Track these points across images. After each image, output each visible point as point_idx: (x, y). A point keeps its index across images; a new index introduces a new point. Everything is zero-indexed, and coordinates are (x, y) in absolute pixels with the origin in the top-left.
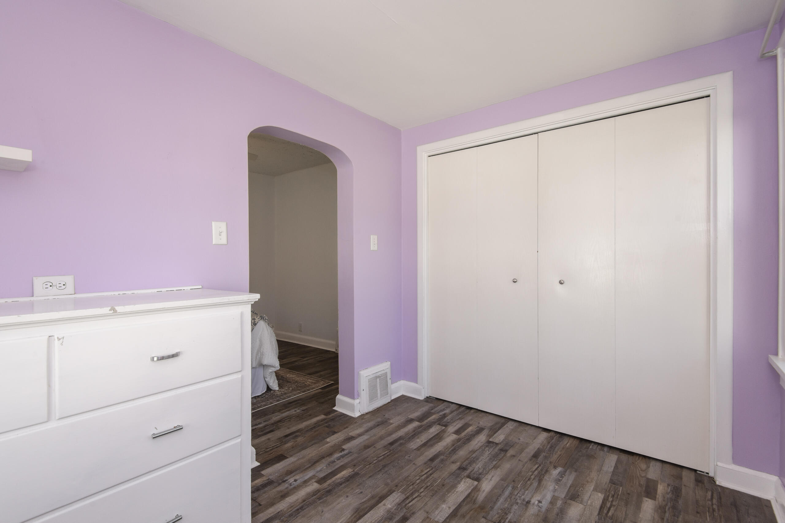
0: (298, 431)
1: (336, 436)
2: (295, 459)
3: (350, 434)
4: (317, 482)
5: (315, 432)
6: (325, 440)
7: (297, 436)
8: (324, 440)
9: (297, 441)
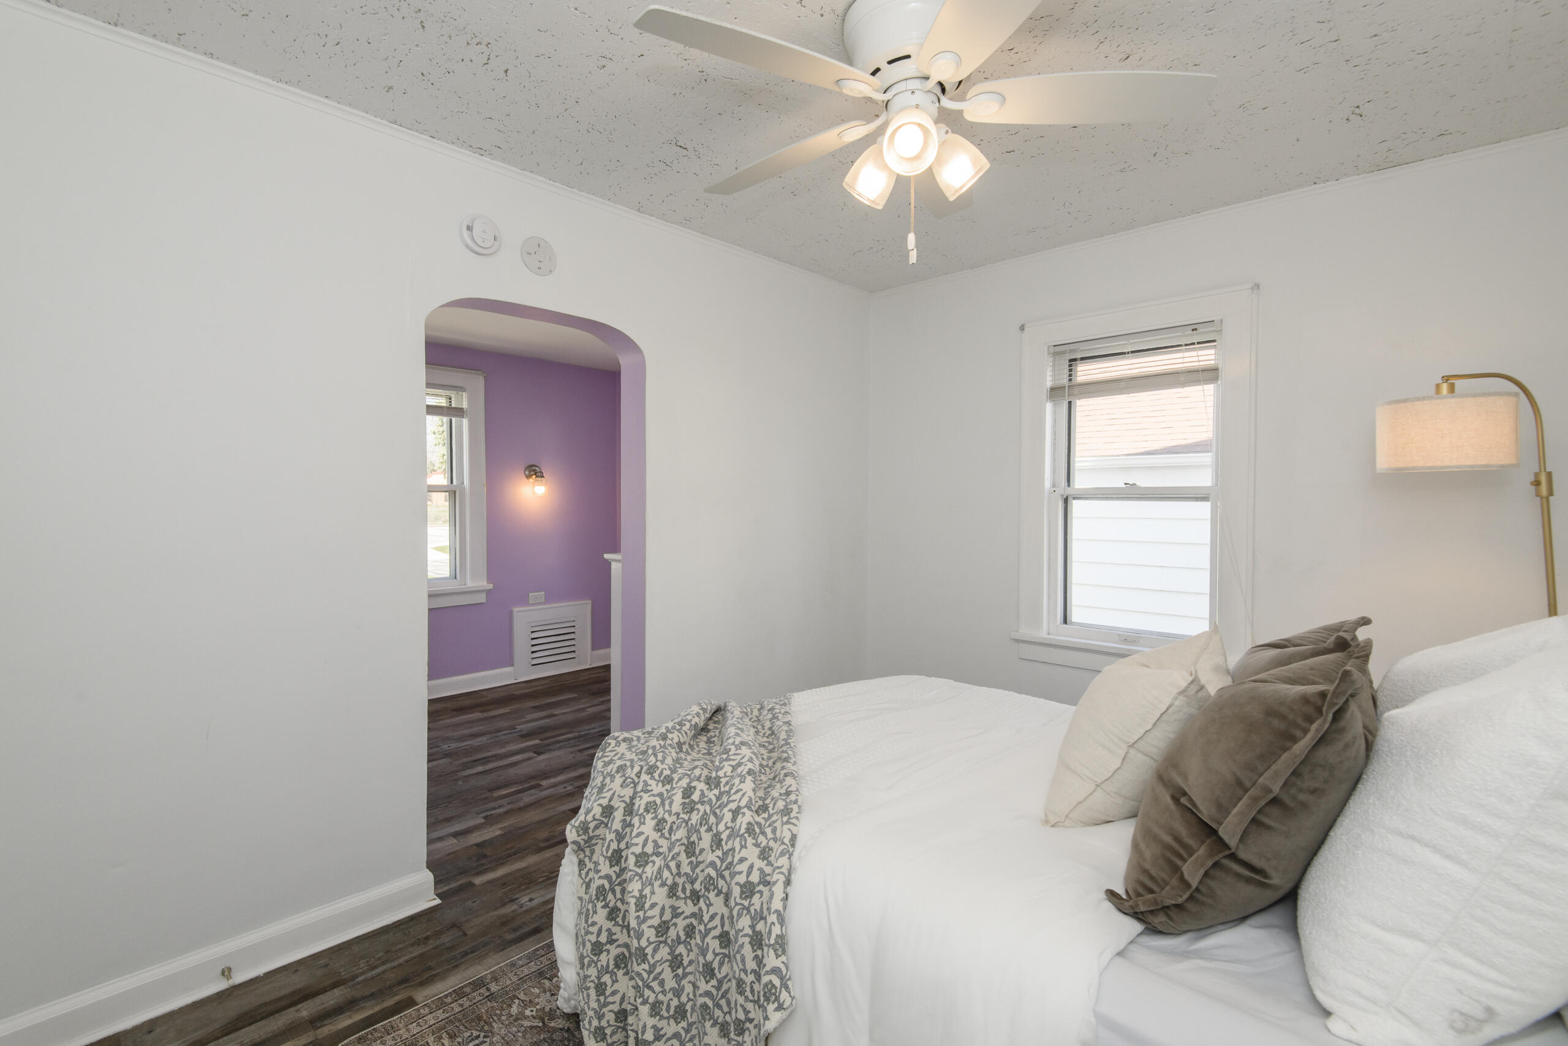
0: (540, 850)
1: (479, 840)
2: (558, 808)
3: (455, 841)
4: (541, 785)
5: (511, 848)
6: (503, 832)
7: (547, 840)
8: (505, 833)
9: (550, 832)
